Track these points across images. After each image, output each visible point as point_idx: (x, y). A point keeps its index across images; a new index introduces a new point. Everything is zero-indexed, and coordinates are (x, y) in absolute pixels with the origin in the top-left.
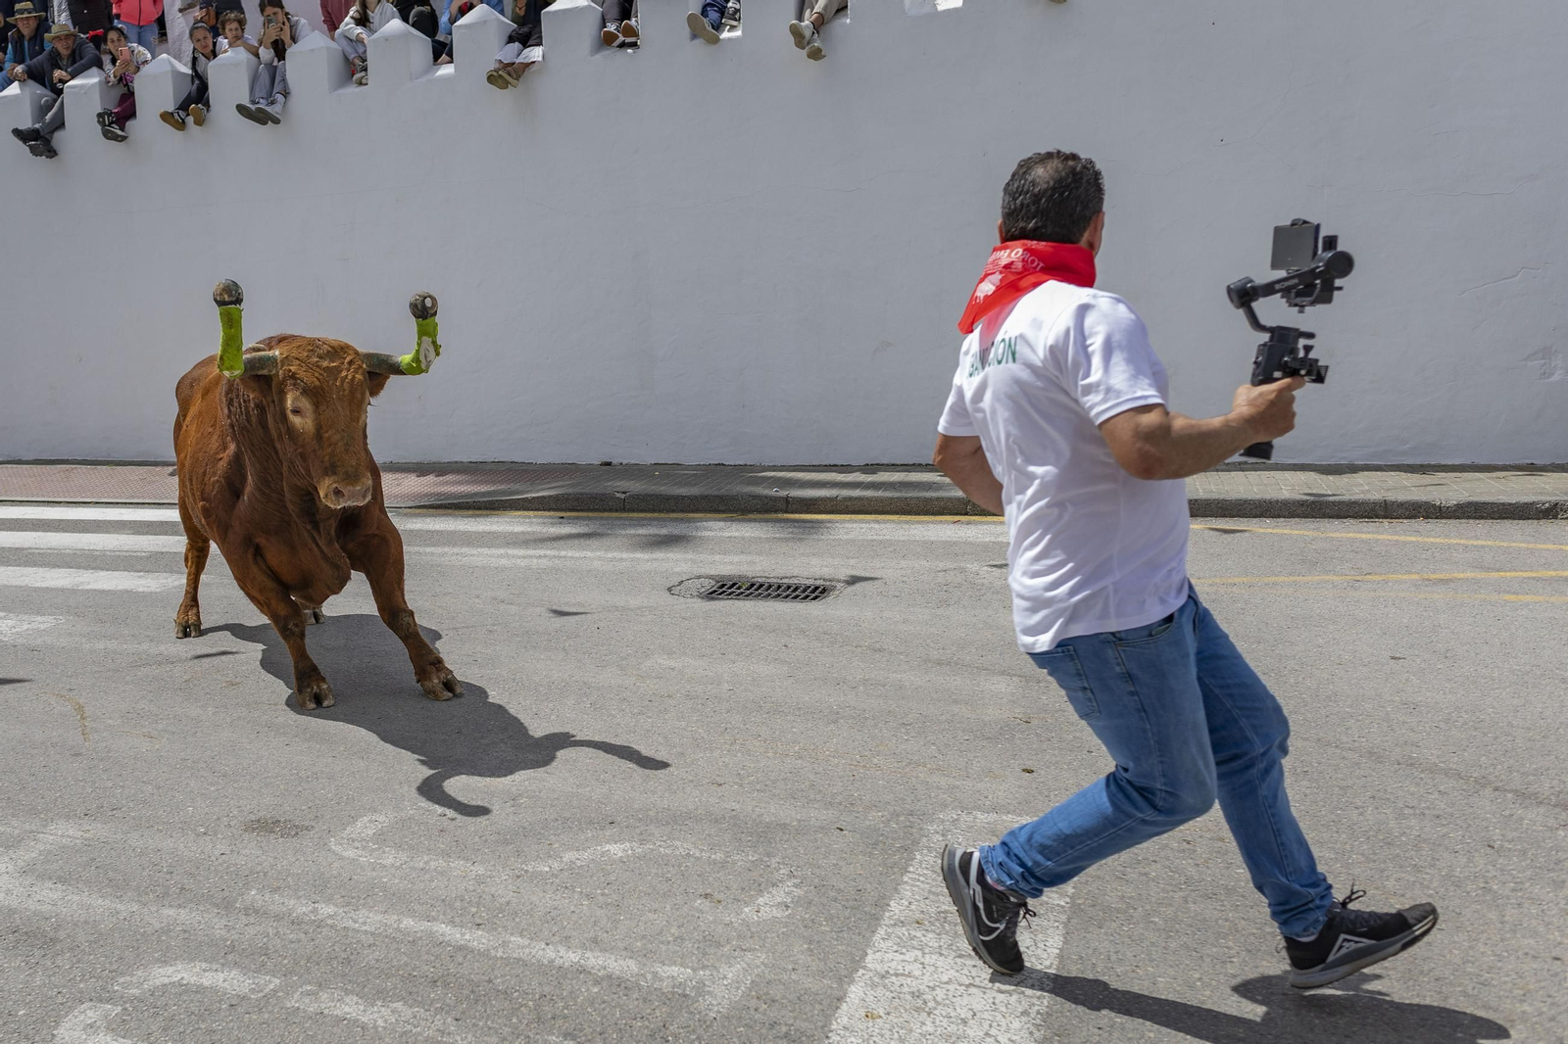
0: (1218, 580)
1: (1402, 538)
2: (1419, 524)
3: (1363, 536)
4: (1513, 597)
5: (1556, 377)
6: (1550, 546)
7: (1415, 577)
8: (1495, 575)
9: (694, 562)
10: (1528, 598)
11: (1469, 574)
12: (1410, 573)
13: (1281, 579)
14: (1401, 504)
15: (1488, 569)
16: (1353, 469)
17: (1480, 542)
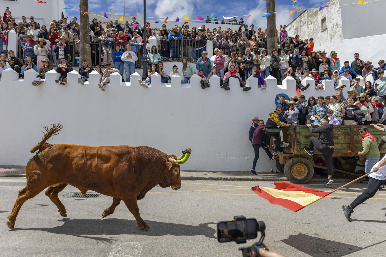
0: (171, 192)
1: (200, 184)
2: (202, 181)
3: (194, 183)
4: (215, 194)
5: (221, 157)
6: (220, 185)
7: (201, 191)
8: (213, 190)
9: (70, 189)
10: (217, 194)
11: (209, 190)
12: (200, 190)
13: (181, 191)
14: (200, 178)
15: (211, 189)
16: (193, 171)
17: (211, 184)
